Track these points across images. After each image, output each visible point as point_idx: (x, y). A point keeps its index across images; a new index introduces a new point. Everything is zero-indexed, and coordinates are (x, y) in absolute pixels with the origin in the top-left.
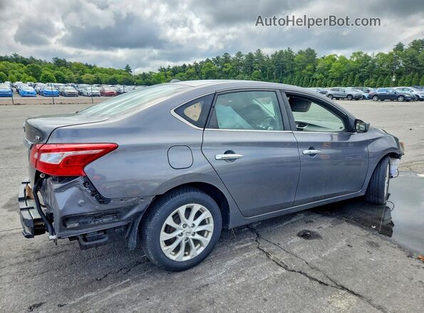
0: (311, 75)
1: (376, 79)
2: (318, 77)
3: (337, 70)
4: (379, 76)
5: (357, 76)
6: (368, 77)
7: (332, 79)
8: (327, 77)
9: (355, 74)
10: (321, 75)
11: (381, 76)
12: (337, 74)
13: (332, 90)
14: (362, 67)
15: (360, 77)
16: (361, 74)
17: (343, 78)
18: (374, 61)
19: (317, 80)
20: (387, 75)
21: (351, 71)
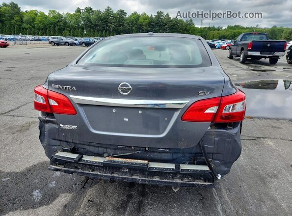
0: (21, 25)
1: (70, 31)
2: (27, 27)
3: (40, 22)
4: (71, 29)
5: (57, 28)
6: (64, 29)
7: (39, 29)
8: (34, 27)
9: (55, 27)
10: (29, 25)
11: (73, 30)
12: (42, 26)
13: (53, 38)
14: (58, 22)
15: (59, 29)
16: (59, 27)
17: (47, 29)
18: (65, 18)
19: (26, 29)
20: (75, 29)
21: (51, 24)
